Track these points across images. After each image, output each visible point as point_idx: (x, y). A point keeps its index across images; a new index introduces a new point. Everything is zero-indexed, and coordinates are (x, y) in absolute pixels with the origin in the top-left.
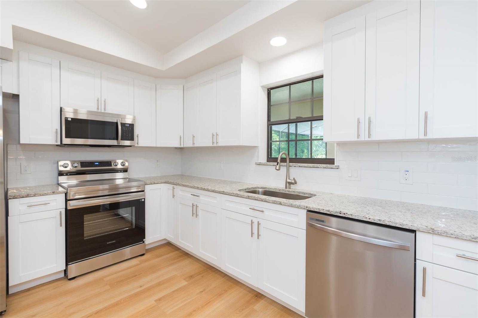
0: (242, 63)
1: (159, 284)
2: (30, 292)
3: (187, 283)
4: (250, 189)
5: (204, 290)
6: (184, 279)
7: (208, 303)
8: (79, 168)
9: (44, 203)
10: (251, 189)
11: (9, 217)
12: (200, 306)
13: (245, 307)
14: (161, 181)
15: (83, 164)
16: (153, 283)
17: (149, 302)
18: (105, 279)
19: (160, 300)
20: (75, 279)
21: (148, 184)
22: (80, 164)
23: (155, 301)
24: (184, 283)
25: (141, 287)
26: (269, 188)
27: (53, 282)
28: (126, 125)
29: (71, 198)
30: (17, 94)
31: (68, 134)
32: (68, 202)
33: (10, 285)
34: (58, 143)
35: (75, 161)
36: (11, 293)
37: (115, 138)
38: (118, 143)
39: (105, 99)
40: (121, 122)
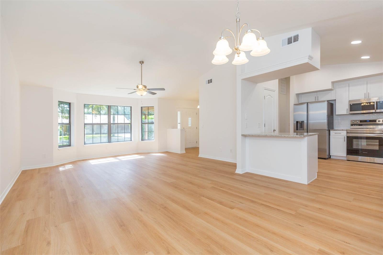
8: (359, 123)
9: (339, 133)
11: (330, 136)
15: (362, 121)
20: (349, 161)
22: (360, 121)
28: (380, 102)
29: (348, 132)
30: (335, 99)
31: (351, 110)
32: (347, 134)
33: (330, 155)
34: (348, 113)
35: (358, 120)
36: (331, 158)
37: (374, 109)
38: (375, 111)
39: (369, 93)
40: (377, 101)
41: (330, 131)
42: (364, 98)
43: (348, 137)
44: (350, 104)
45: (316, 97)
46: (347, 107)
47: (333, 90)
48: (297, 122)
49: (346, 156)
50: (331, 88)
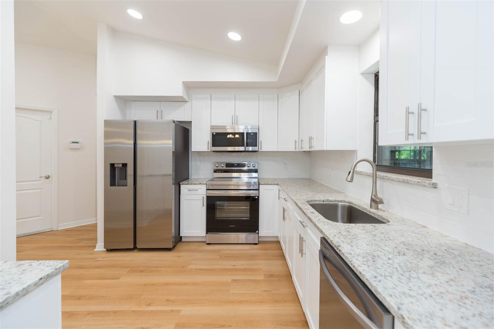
0: (327, 55)
1: (245, 270)
2: (189, 244)
3: (263, 279)
4: (331, 201)
5: (269, 291)
6: (264, 275)
7: (262, 302)
8: (225, 168)
9: (195, 189)
10: (334, 202)
11: (181, 195)
12: (253, 301)
13: (286, 324)
14: (274, 183)
15: (228, 165)
16: (243, 267)
17: (228, 278)
18: (222, 252)
19: (235, 280)
20: (210, 245)
21: (262, 184)
22: (225, 165)
23: (232, 280)
24: (262, 278)
25: (234, 266)
26: (355, 204)
27: (200, 243)
28: (251, 134)
29: (208, 189)
30: (191, 121)
31: (214, 145)
32: (207, 191)
33: (181, 235)
34: (209, 150)
35: (223, 163)
36: (182, 241)
37: (243, 145)
38: (245, 149)
39: (237, 116)
40: (247, 132)
41: (181, 185)
42: (232, 124)
43: (208, 198)
44: (212, 133)
45: (159, 111)
46: (209, 138)
47: (188, 102)
48: (112, 165)
49: (205, 236)
50: (181, 95)
